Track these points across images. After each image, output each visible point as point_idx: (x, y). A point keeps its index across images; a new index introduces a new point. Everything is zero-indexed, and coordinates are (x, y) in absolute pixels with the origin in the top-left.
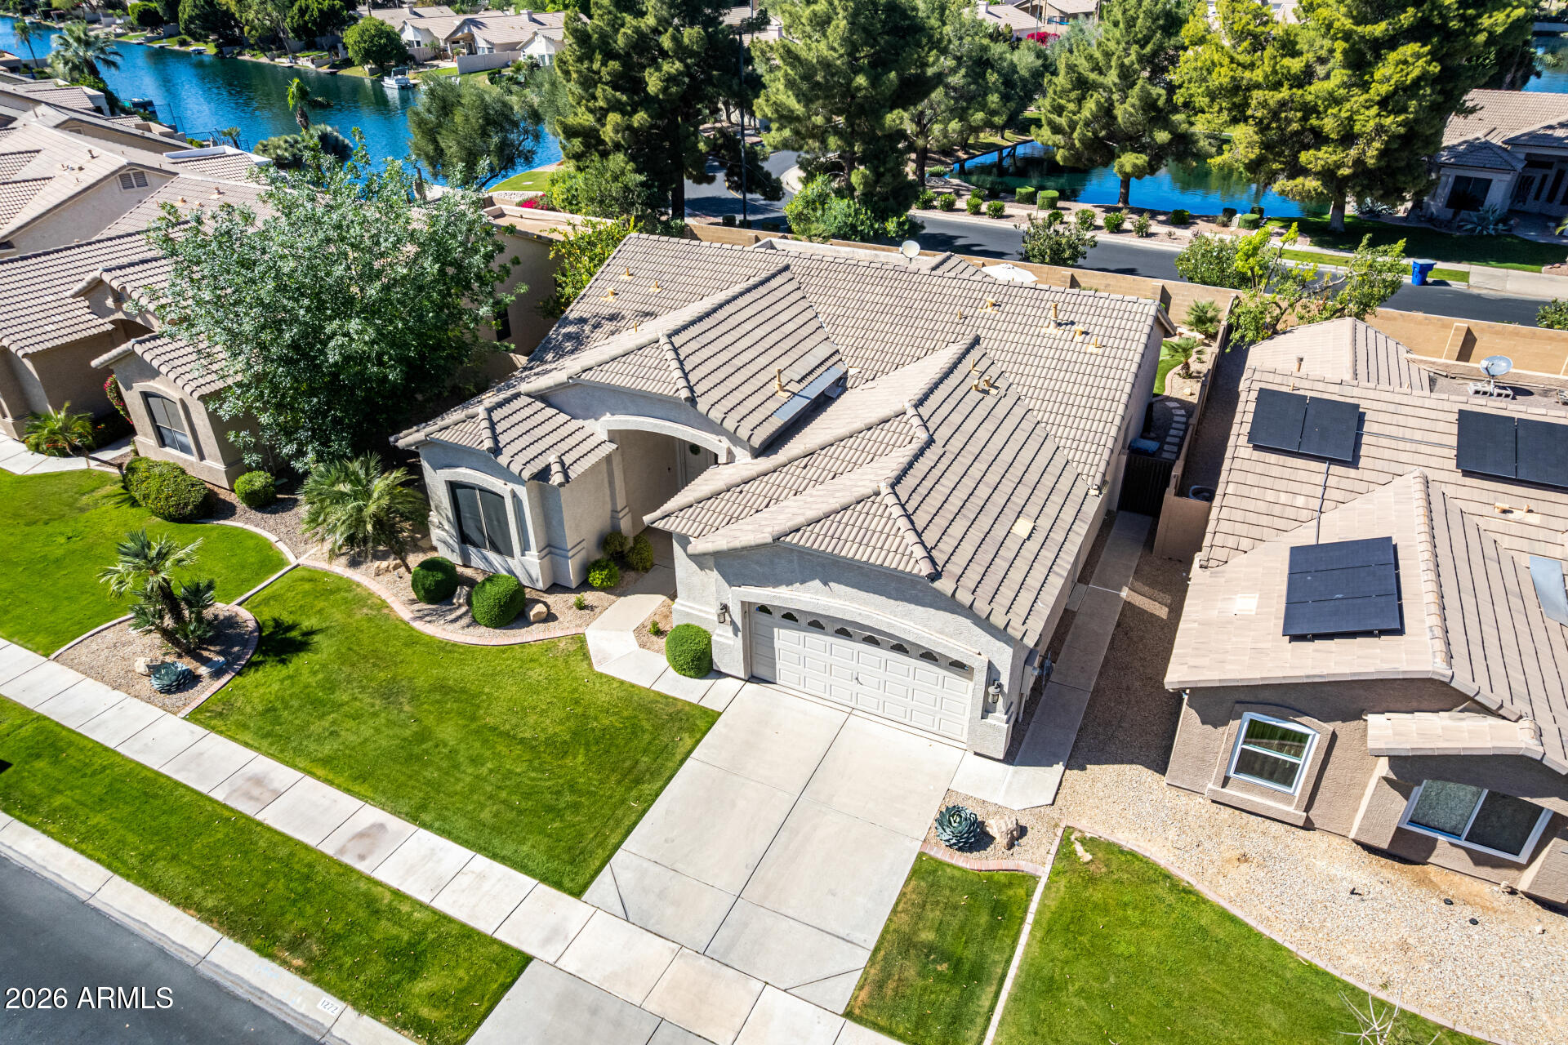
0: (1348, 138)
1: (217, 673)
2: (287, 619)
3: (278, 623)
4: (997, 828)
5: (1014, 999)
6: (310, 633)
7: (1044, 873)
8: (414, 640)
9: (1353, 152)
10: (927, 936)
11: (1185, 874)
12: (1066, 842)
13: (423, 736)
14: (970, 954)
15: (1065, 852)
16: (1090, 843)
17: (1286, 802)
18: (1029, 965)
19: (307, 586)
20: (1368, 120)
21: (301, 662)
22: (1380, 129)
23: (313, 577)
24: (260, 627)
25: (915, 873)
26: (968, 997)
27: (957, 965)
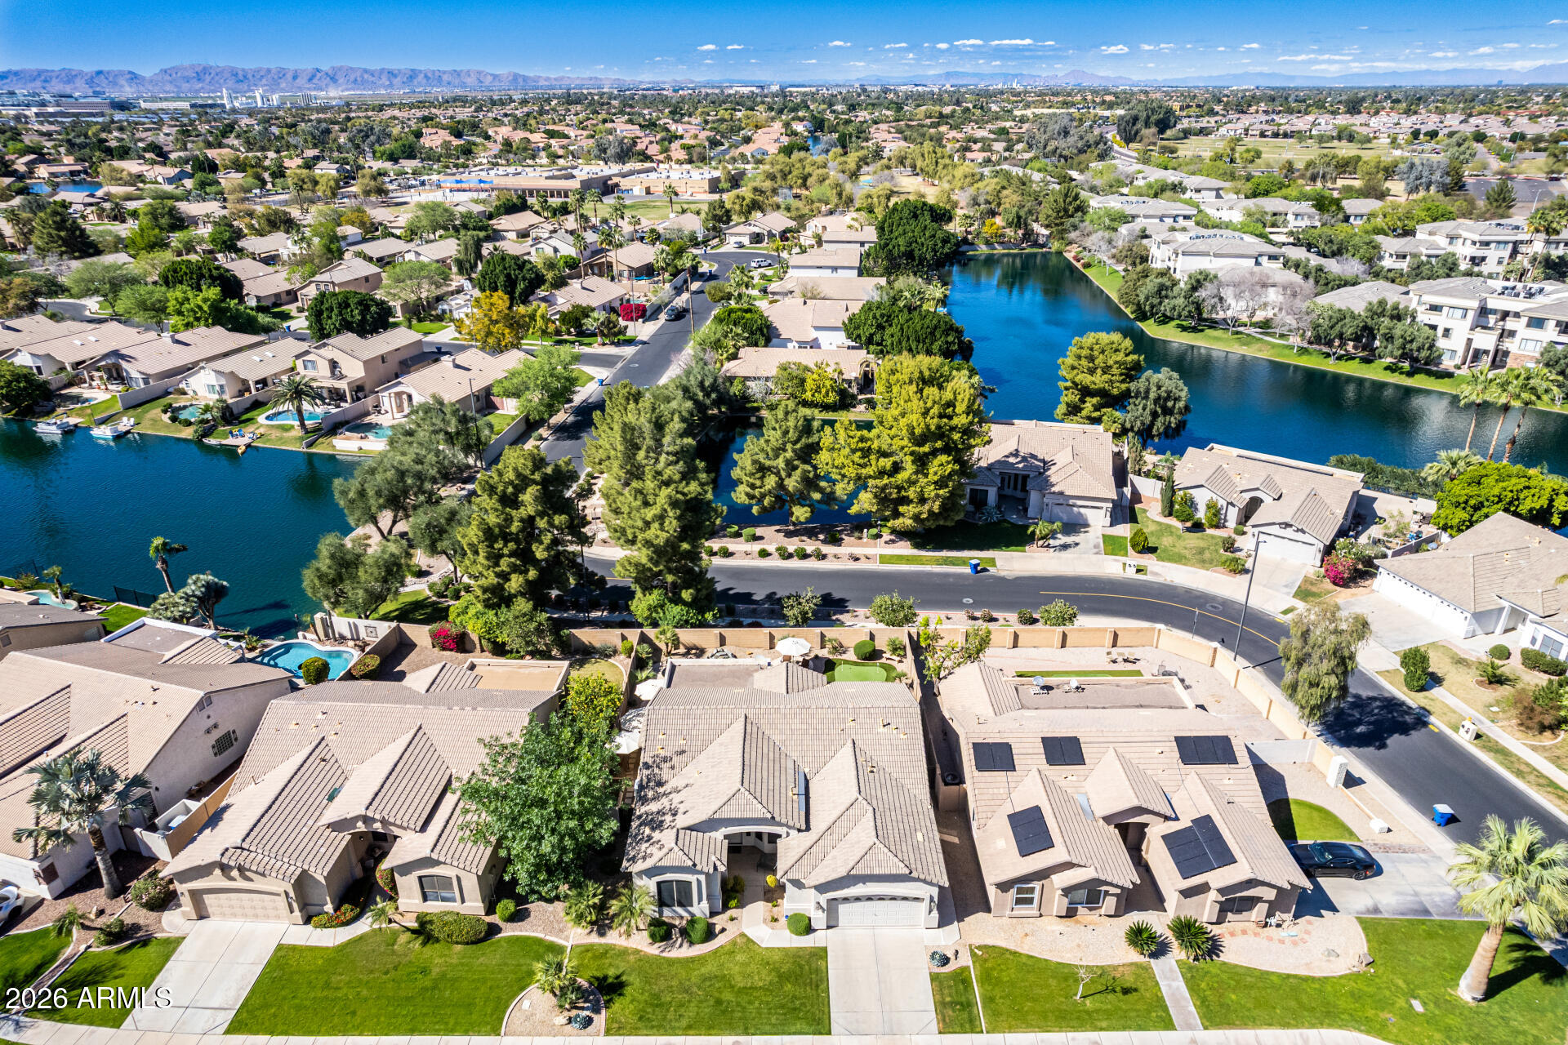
0: (922, 500)
1: (597, 1011)
2: (599, 974)
3: (597, 979)
4: (950, 954)
5: (984, 1007)
6: (618, 977)
7: (970, 963)
8: (671, 962)
9: (927, 507)
10: (948, 999)
11: (1012, 947)
12: (971, 950)
13: (719, 1002)
14: (963, 999)
15: (973, 955)
16: (979, 948)
17: (1032, 910)
18: (981, 995)
19: (590, 954)
20: (930, 491)
21: (628, 990)
22: (937, 496)
23: (588, 949)
24: (591, 984)
25: (932, 980)
26: (970, 1013)
27: (961, 1004)
